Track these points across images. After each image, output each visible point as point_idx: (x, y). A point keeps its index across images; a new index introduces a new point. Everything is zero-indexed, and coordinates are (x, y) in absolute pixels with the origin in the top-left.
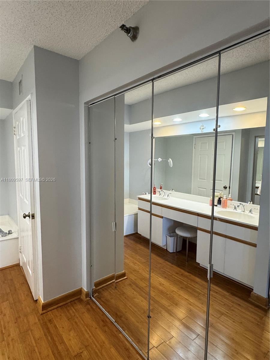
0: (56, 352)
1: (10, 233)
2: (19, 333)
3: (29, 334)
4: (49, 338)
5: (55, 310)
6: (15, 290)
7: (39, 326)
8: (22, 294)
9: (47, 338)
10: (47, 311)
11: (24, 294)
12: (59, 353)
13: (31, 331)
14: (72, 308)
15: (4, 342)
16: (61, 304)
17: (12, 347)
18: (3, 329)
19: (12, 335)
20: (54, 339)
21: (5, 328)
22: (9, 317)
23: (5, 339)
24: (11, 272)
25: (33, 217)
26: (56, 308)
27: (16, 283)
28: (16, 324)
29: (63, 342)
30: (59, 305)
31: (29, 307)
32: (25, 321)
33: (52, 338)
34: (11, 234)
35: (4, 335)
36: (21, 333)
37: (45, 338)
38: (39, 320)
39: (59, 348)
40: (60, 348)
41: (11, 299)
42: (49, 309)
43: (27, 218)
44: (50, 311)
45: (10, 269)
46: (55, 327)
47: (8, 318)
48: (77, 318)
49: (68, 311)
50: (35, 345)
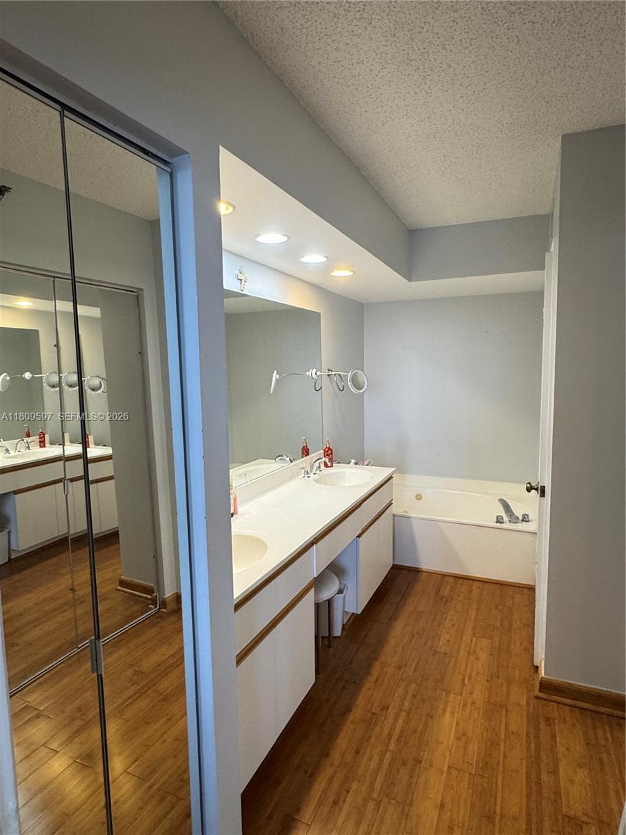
0: (534, 777)
1: (525, 519)
2: (487, 700)
3: (501, 714)
4: (533, 746)
5: (567, 708)
6: (510, 629)
7: (525, 713)
8: (518, 643)
9: (529, 742)
10: (548, 698)
11: (521, 644)
12: (539, 784)
13: (507, 711)
14: (607, 728)
15: (459, 697)
16: (584, 705)
17: (468, 711)
18: (467, 679)
19: (474, 696)
20: (539, 754)
21: (470, 678)
22: (482, 665)
23: (464, 694)
24: (516, 595)
25: (543, 493)
26: (569, 706)
27: (516, 617)
28: (488, 683)
29: (554, 772)
30: (578, 703)
31: (520, 671)
32: (504, 688)
33: (538, 750)
34: (526, 521)
35: (465, 688)
36: (489, 702)
37: (524, 741)
38: (528, 704)
39: (542, 776)
40: (544, 777)
41: (497, 640)
42: (555, 698)
43: (533, 491)
44: (558, 703)
45: (516, 589)
46: (554, 737)
47: (480, 665)
48: (609, 754)
49: (595, 728)
50: (502, 736)
